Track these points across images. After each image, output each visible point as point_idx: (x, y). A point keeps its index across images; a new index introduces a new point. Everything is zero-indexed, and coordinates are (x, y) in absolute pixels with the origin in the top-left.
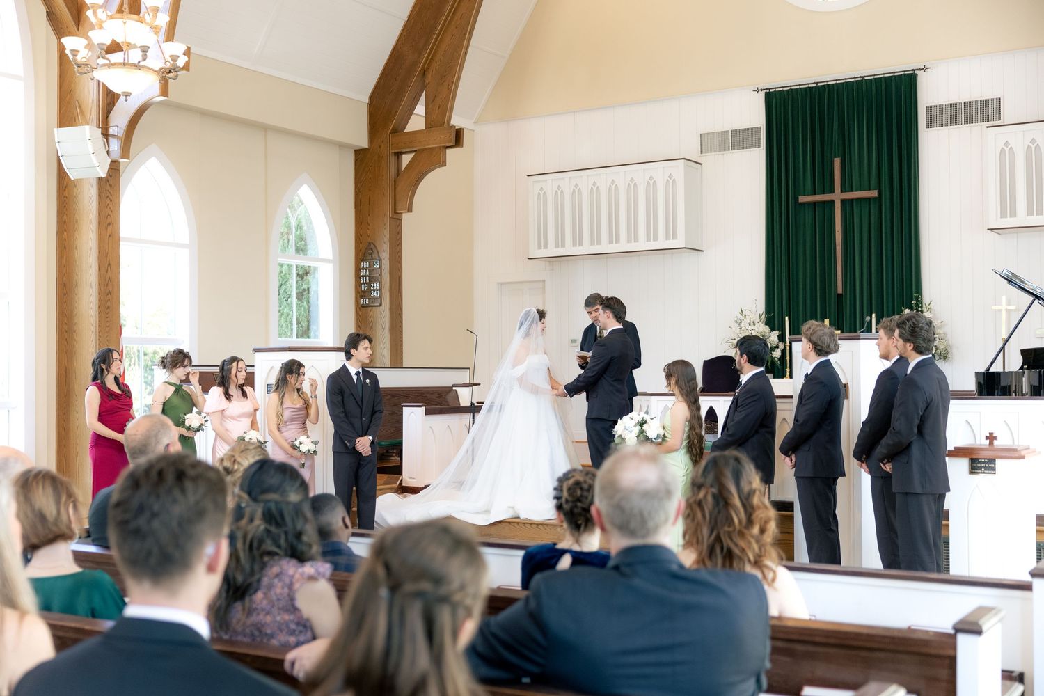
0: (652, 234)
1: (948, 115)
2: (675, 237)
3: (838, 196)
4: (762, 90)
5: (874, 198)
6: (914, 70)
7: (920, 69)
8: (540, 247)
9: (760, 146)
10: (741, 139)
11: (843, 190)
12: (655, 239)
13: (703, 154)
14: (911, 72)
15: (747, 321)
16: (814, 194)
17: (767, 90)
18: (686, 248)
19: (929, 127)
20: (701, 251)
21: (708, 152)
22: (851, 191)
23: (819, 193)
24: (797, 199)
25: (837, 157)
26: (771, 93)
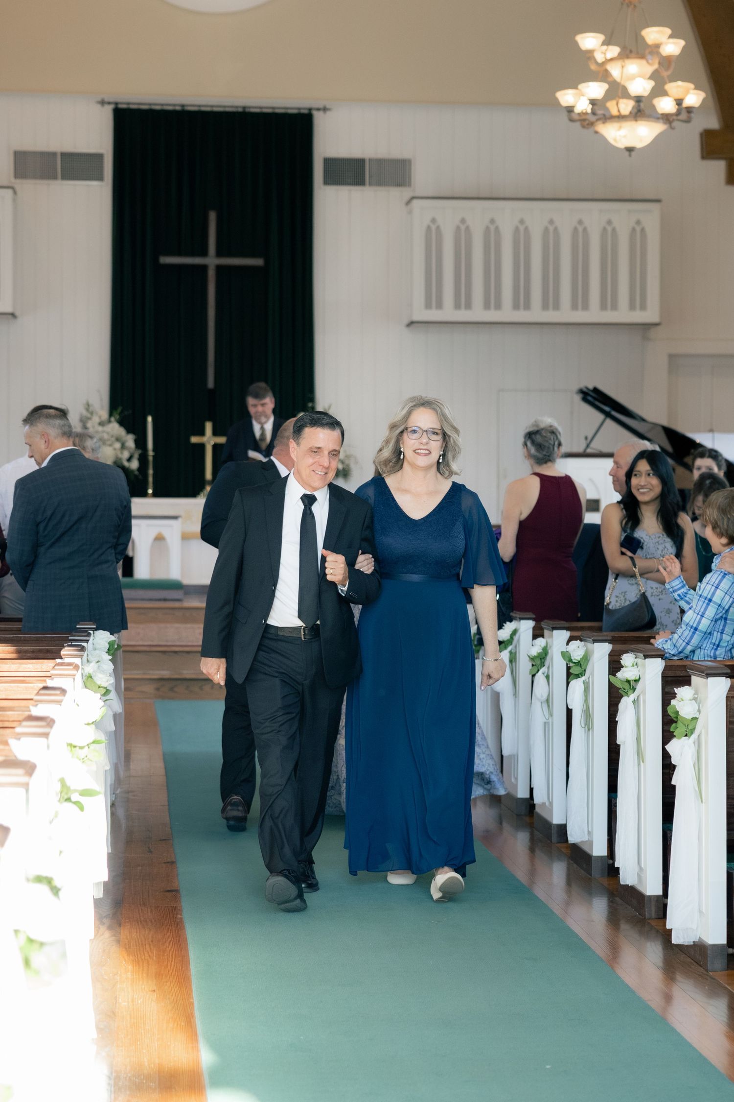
1: (351, 172)
3: (212, 261)
4: (109, 103)
5: (258, 268)
6: (310, 109)
7: (318, 109)
9: (102, 180)
10: (74, 166)
11: (218, 254)
13: (18, 181)
14: (306, 112)
15: (96, 419)
16: (179, 254)
17: (116, 104)
18: (12, 314)
19: (326, 184)
20: (15, 317)
21: (26, 179)
22: (229, 254)
23: (187, 255)
24: (157, 259)
25: (212, 208)
26: (123, 110)
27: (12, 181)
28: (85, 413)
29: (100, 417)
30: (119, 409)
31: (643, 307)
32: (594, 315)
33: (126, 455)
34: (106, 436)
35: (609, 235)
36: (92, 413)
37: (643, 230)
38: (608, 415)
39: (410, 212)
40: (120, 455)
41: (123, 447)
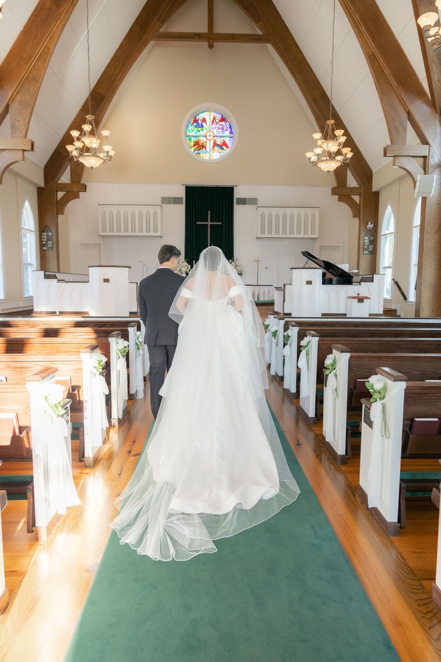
0: (148, 230)
1: (243, 201)
2: (157, 232)
3: (209, 223)
4: (184, 185)
5: (220, 225)
6: (233, 186)
7: (235, 186)
8: (103, 232)
9: (183, 204)
10: (176, 201)
11: (211, 221)
12: (150, 232)
13: (162, 204)
14: (232, 186)
15: (181, 261)
16: (201, 222)
17: (186, 185)
18: (161, 236)
19: (237, 204)
20: (162, 237)
21: (164, 204)
22: (213, 222)
23: (203, 222)
24: (196, 223)
25: (209, 211)
26: (188, 187)
27: (161, 204)
29: (182, 261)
30: (187, 259)
31: (314, 234)
32: (302, 235)
33: (188, 270)
34: (183, 265)
35: (306, 216)
36: (180, 260)
37: (314, 215)
38: (309, 259)
39: (257, 211)
40: (187, 270)
41: (188, 268)
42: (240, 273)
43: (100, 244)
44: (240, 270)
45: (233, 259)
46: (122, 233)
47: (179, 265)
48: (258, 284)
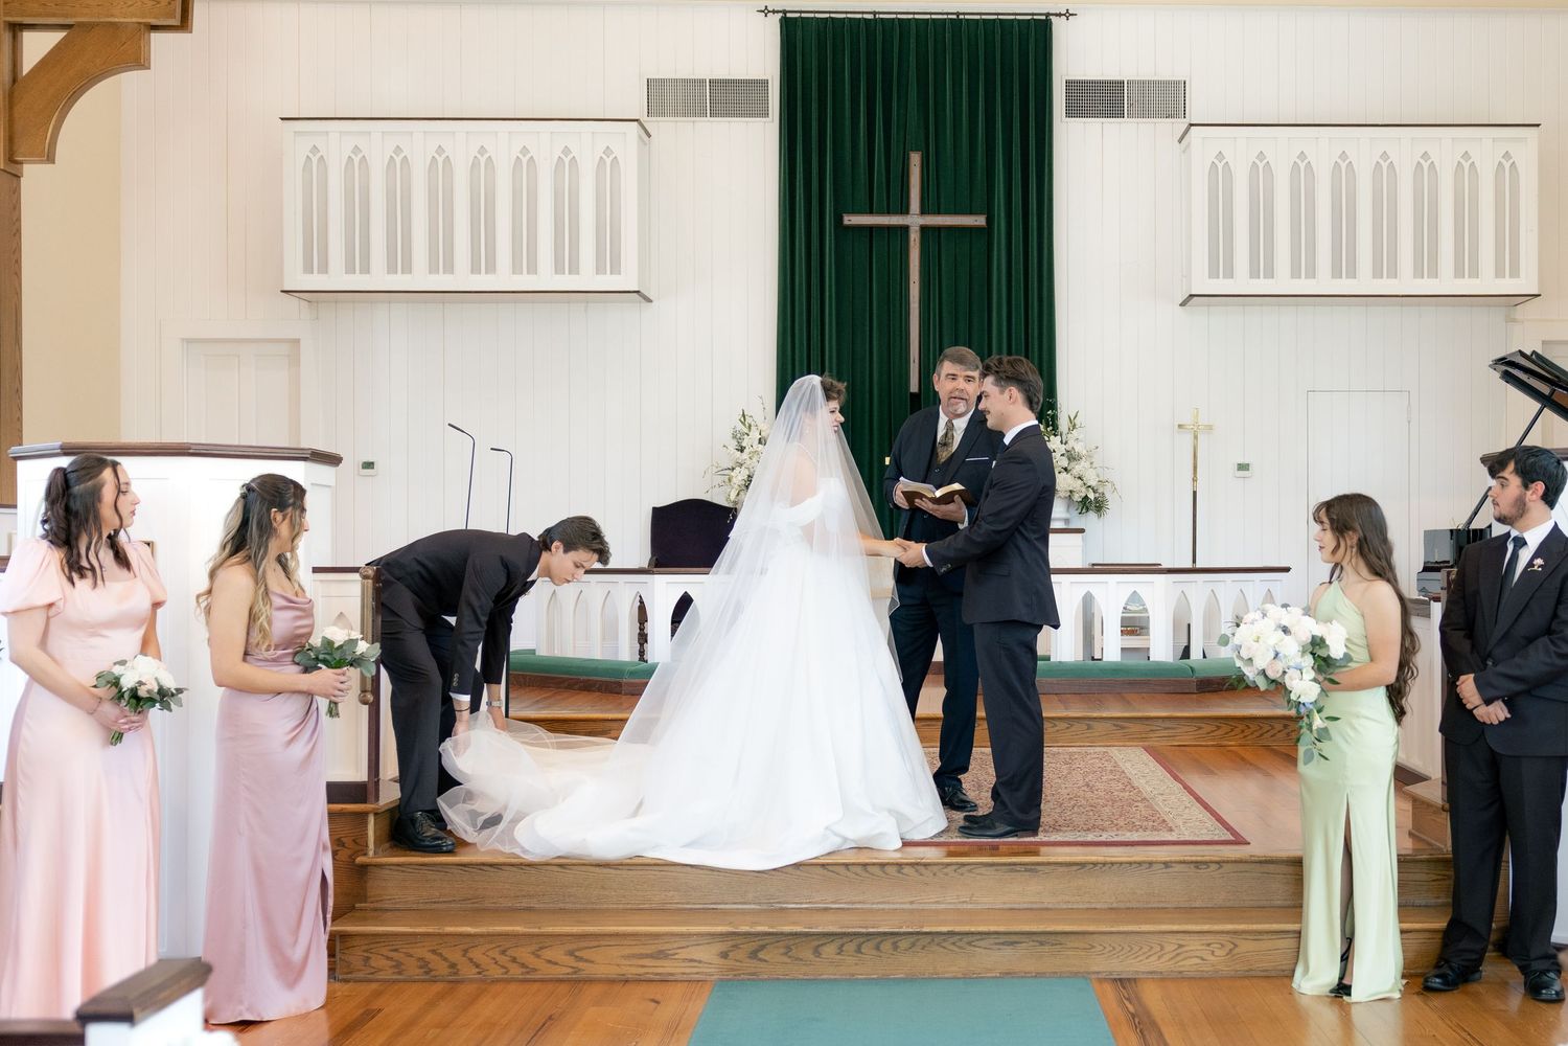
0: (567, 260)
1: (1103, 99)
2: (616, 269)
3: (915, 220)
4: (774, 12)
5: (977, 229)
6: (1048, 15)
7: (1060, 15)
8: (309, 270)
9: (765, 115)
10: (727, 97)
11: (924, 211)
12: (574, 269)
13: (652, 116)
14: (1044, 17)
15: (755, 435)
16: (871, 212)
17: (785, 12)
18: (638, 292)
19: (1069, 114)
20: (649, 301)
21: (663, 114)
22: (939, 213)
23: (881, 213)
24: (841, 219)
25: (917, 150)
26: (796, 18)
27: (644, 118)
28: (740, 427)
31: (1514, 274)
35: (1465, 173)
36: (750, 426)
37: (1513, 164)
42: (1092, 496)
43: (297, 342)
44: (1093, 483)
45: (1054, 418)
46: (421, 279)
47: (745, 455)
48: (1199, 565)
